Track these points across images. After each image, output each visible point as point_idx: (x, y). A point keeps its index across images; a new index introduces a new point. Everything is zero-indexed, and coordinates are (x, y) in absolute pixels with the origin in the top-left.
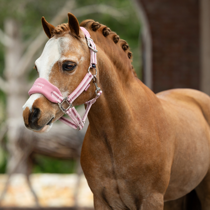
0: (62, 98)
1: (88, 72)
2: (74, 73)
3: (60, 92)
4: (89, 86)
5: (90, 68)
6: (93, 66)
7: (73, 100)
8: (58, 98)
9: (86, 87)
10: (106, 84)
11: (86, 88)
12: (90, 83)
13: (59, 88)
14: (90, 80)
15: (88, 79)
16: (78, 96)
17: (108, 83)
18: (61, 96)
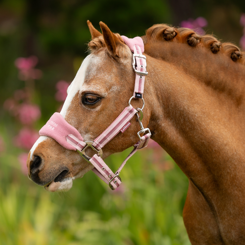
0: (83, 144)
1: (128, 105)
2: (98, 108)
3: (80, 134)
4: (128, 125)
5: (133, 99)
6: (136, 96)
7: (102, 146)
8: (77, 143)
9: (124, 127)
10: (179, 118)
11: (122, 129)
12: (130, 121)
13: (77, 129)
14: (131, 116)
15: (126, 116)
16: (109, 139)
17: (183, 117)
18: (81, 140)
